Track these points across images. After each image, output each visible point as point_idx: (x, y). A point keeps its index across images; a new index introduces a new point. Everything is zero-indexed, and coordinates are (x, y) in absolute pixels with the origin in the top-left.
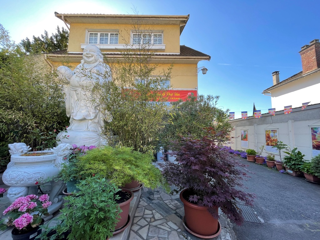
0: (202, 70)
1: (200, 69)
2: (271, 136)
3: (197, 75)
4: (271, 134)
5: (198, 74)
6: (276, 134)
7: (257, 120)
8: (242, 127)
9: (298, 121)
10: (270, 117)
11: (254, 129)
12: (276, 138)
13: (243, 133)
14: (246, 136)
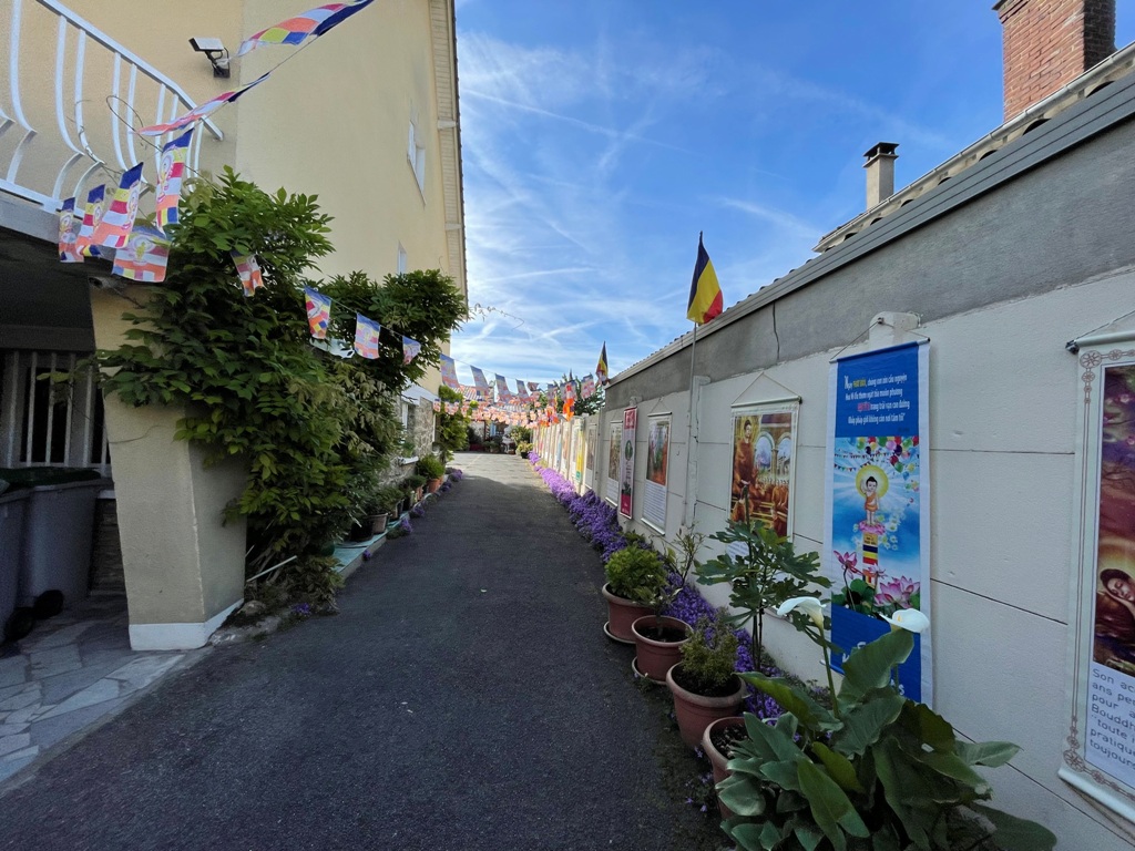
2: (758, 460)
7: (712, 347)
8: (655, 401)
9: (954, 313)
10: (768, 314)
11: (690, 411)
12: (781, 479)
13: (653, 434)
14: (663, 452)
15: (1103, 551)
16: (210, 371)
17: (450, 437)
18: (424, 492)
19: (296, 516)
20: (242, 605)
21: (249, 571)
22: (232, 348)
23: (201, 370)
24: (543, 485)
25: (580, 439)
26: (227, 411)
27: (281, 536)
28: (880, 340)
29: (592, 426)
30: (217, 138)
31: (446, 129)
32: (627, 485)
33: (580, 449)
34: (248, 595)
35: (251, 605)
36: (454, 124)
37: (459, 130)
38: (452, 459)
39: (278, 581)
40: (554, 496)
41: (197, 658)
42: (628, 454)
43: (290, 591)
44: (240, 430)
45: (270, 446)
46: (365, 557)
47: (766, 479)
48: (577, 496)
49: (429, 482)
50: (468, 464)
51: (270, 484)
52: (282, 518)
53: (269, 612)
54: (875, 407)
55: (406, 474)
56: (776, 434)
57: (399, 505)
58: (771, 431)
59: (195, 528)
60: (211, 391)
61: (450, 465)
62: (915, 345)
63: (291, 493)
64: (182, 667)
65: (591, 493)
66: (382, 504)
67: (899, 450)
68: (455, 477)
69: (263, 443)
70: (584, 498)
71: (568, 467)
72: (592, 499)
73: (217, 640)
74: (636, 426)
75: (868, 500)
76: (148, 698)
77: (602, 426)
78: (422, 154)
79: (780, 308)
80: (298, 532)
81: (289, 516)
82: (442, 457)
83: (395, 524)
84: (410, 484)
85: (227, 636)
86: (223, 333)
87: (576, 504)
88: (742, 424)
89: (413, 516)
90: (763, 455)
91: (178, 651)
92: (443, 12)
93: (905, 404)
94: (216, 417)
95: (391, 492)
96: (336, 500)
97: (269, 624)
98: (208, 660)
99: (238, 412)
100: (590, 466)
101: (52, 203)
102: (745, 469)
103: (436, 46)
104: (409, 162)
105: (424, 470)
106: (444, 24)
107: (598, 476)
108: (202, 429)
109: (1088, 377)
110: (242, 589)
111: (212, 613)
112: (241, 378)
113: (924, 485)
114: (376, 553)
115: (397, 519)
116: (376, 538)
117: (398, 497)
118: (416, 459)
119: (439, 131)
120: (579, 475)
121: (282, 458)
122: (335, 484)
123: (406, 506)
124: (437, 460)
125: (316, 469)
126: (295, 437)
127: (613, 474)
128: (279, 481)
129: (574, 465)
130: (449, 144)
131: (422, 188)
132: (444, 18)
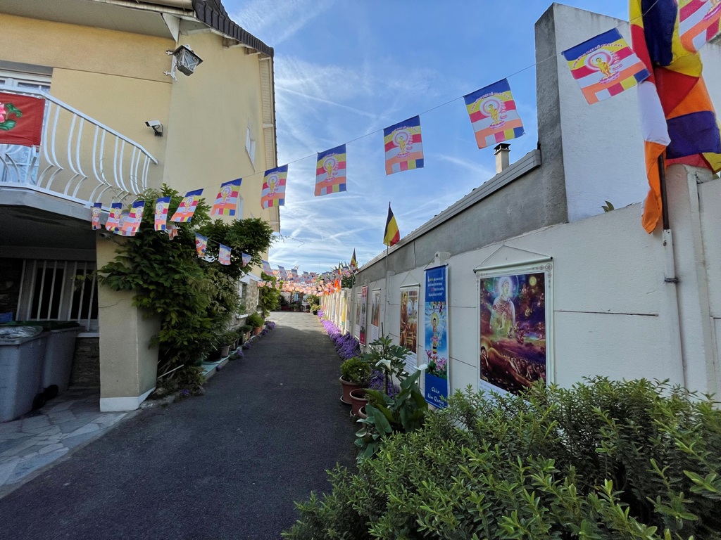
2: (408, 312)
4: (409, 305)
6: (416, 307)
7: (395, 257)
8: (375, 282)
9: (458, 254)
10: (412, 245)
11: (386, 288)
12: (415, 320)
13: (374, 300)
14: (378, 309)
15: (482, 340)
16: (152, 274)
17: (268, 302)
18: (251, 335)
19: (186, 343)
20: (155, 390)
21: (159, 373)
22: (161, 263)
23: (148, 274)
24: (324, 330)
25: (344, 302)
26: (157, 291)
27: (176, 354)
28: (437, 264)
29: (349, 295)
30: (155, 164)
31: (268, 128)
32: (363, 328)
33: (344, 308)
34: (158, 385)
35: (160, 389)
36: (272, 125)
37: (275, 129)
38: (268, 316)
39: (173, 378)
40: (328, 336)
41: (135, 414)
42: (364, 311)
43: (179, 383)
44: (163, 301)
45: (177, 308)
46: (217, 369)
47: (410, 321)
48: (341, 336)
49: (254, 329)
50: (278, 319)
51: (174, 327)
52: (179, 344)
53: (169, 393)
54: (435, 290)
55: (241, 324)
56: (413, 300)
57: (236, 342)
58: (411, 298)
59: (137, 349)
60: (151, 283)
61: (267, 319)
62: (444, 266)
63: (184, 331)
64: (128, 418)
65: (348, 333)
66: (227, 341)
67: (441, 307)
68: (270, 326)
69: (173, 307)
70: (345, 336)
71: (338, 320)
72: (349, 337)
73: (144, 406)
74: (367, 296)
75: (434, 327)
76: (114, 430)
77: (353, 295)
78: (254, 143)
79: (416, 242)
80: (185, 352)
81: (182, 343)
82: (263, 315)
83: (234, 352)
84: (243, 330)
85: (148, 404)
86: (159, 257)
87: (340, 340)
88: (403, 295)
89: (244, 348)
90: (410, 310)
91: (124, 412)
92: (267, 70)
93: (442, 289)
94: (152, 295)
95: (231, 334)
96: (205, 335)
97: (169, 399)
98: (141, 414)
99: (163, 292)
100: (348, 318)
101: (89, 204)
102: (404, 317)
103: (263, 86)
104: (246, 151)
105: (251, 322)
106: (268, 76)
107: (351, 323)
108: (145, 301)
109: (478, 281)
110: (155, 382)
111: (143, 393)
112: (165, 276)
113: (447, 321)
114: (224, 368)
115: (235, 350)
116: (223, 360)
117: (236, 337)
118: (247, 315)
119: (264, 129)
120: (343, 323)
121: (180, 314)
122: (205, 328)
123: (240, 342)
124: (259, 316)
125: (196, 319)
126: (187, 304)
127: (358, 323)
128: (179, 326)
129: (340, 317)
130: (269, 135)
131: (253, 162)
132: (268, 73)
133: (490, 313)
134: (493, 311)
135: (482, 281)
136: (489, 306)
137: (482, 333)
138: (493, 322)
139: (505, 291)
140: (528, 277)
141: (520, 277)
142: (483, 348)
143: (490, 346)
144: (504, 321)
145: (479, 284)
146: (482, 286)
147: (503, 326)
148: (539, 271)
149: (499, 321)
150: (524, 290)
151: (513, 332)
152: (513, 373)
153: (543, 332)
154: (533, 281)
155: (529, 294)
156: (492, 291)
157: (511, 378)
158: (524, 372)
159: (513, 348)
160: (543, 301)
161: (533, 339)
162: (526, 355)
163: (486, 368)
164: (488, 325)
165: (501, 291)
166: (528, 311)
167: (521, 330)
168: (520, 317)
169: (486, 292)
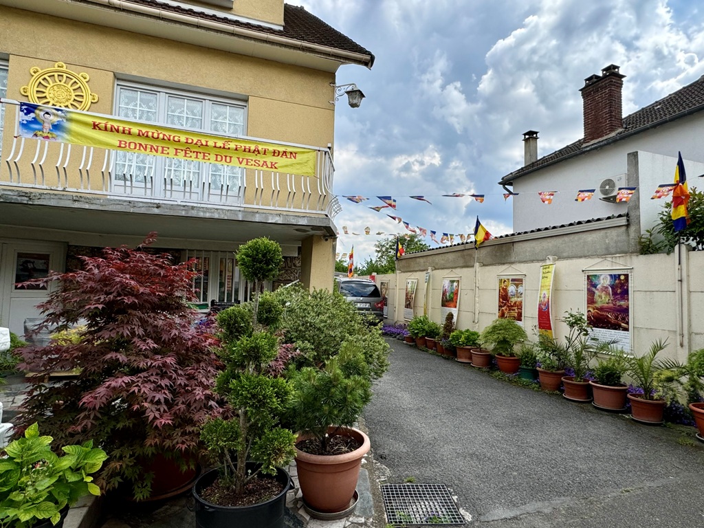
0: (348, 93)
1: (343, 91)
2: (510, 294)
3: (332, 108)
4: (511, 289)
5: (336, 103)
6: (520, 289)
7: (483, 252)
8: (447, 270)
10: (510, 246)
11: (475, 277)
12: (519, 299)
13: (446, 286)
14: (455, 294)
47: (512, 300)
56: (517, 285)
58: (515, 284)
79: (515, 245)
88: (503, 281)
90: (512, 292)
102: (504, 297)
133: (594, 293)
134: (596, 292)
135: (588, 276)
136: (594, 289)
137: (588, 303)
138: (596, 297)
139: (605, 281)
140: (619, 275)
141: (615, 275)
142: (589, 311)
143: (594, 309)
144: (603, 296)
145: (586, 277)
146: (588, 280)
147: (603, 298)
148: (626, 273)
149: (600, 297)
150: (617, 281)
151: (610, 301)
152: (610, 320)
153: (628, 299)
154: (622, 277)
155: (621, 283)
156: (595, 281)
157: (610, 322)
158: (617, 318)
159: (610, 308)
160: (628, 286)
161: (622, 303)
162: (618, 311)
163: (592, 320)
164: (593, 299)
165: (602, 282)
166: (619, 291)
167: (615, 299)
168: (615, 294)
169: (591, 282)
